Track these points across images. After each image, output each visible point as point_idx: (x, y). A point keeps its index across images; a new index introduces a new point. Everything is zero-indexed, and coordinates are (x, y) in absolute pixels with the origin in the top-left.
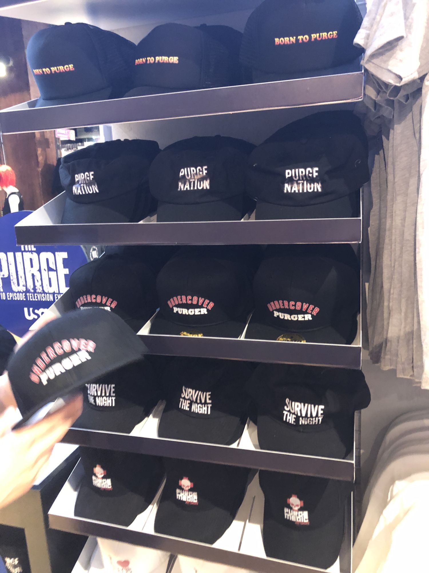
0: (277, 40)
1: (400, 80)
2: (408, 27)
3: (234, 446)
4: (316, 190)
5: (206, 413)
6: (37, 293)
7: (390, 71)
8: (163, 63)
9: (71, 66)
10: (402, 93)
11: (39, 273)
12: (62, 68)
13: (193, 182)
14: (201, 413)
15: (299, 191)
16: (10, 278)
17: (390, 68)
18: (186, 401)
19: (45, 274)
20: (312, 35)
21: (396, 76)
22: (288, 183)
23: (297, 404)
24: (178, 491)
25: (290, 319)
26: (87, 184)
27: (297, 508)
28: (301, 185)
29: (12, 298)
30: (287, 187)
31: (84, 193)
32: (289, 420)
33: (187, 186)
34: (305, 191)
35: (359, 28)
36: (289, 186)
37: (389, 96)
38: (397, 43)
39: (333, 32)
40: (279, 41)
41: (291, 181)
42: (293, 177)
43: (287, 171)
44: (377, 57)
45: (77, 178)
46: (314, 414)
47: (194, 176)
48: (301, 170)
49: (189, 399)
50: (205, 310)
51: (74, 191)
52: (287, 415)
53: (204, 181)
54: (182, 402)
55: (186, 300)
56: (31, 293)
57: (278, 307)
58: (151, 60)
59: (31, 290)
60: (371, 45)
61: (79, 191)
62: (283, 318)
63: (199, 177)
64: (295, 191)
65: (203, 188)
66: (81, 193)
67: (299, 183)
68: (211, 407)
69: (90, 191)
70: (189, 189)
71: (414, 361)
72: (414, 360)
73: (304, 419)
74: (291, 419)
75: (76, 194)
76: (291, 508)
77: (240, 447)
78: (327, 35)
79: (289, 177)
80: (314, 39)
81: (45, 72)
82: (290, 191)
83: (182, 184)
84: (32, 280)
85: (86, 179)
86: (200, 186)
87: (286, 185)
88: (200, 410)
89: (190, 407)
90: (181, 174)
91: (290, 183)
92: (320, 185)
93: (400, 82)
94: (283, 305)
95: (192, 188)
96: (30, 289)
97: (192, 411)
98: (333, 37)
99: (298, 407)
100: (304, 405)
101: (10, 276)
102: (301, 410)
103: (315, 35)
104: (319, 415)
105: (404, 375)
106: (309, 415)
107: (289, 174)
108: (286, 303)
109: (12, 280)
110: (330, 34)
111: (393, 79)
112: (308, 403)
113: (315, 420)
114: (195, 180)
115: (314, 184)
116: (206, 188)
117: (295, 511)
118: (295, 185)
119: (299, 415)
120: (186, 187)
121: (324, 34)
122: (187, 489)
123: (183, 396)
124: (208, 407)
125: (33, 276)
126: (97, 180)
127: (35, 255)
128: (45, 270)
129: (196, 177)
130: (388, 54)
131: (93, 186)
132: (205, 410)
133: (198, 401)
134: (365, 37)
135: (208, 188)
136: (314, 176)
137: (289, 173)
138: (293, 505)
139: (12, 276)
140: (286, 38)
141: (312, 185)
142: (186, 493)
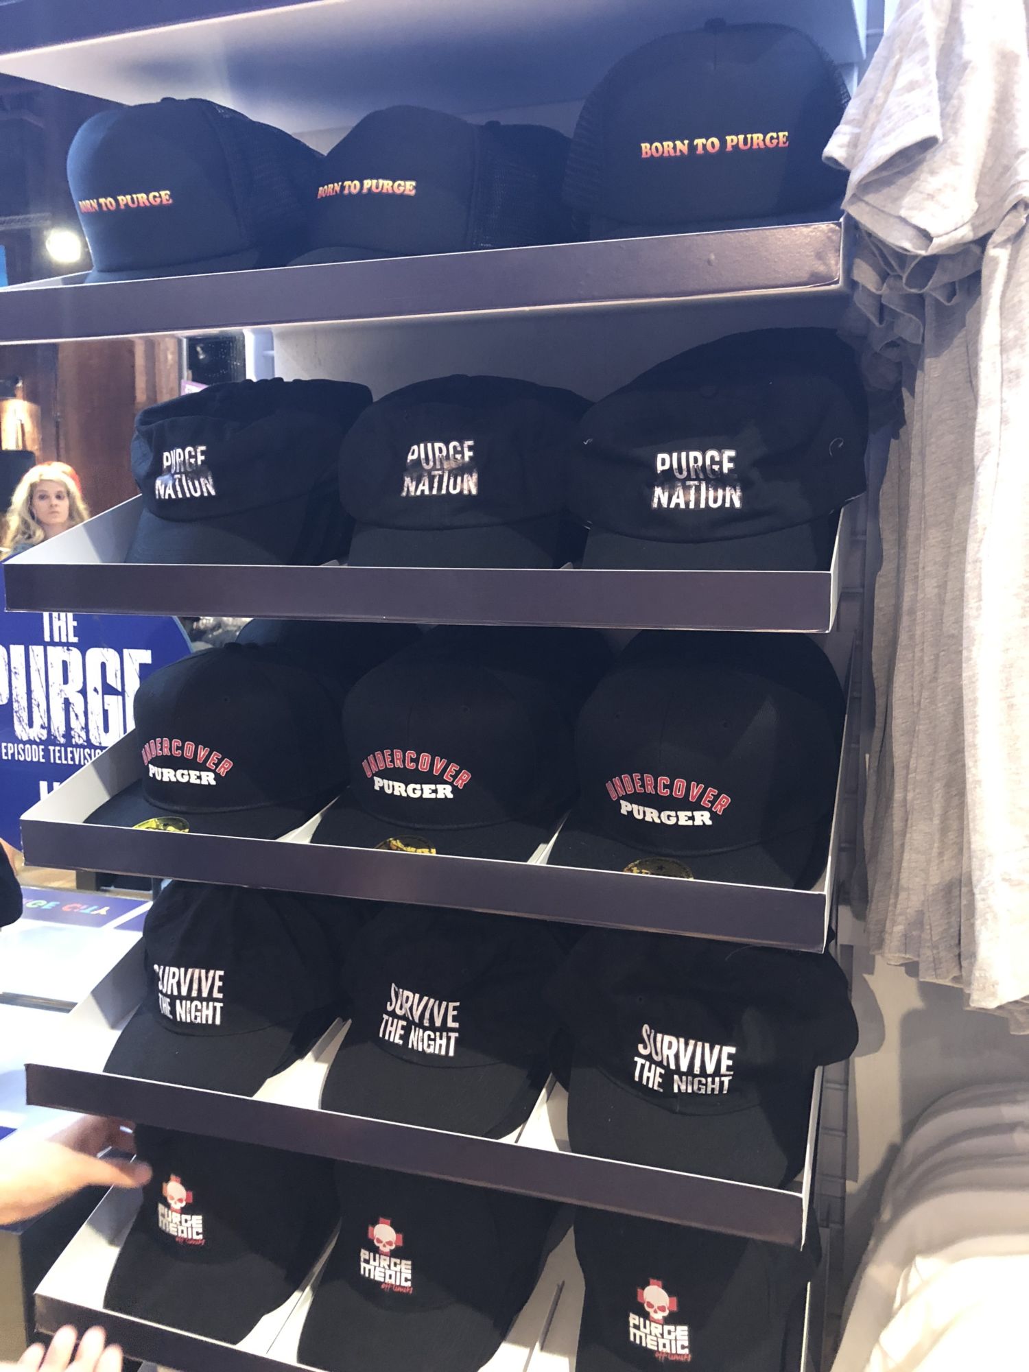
0: (645, 146)
1: (929, 242)
2: (949, 117)
3: (509, 1140)
4: (728, 505)
5: (443, 1053)
6: (73, 746)
7: (904, 221)
8: (380, 194)
9: (165, 194)
10: (939, 278)
11: (80, 697)
12: (142, 197)
13: (438, 477)
14: (433, 1052)
15: (687, 504)
16: (12, 705)
17: (903, 213)
18: (396, 1021)
19: (95, 700)
20: (729, 138)
21: (918, 233)
22: (662, 485)
23: (667, 1038)
24: (364, 1254)
25: (657, 821)
26: (190, 475)
27: (659, 1316)
28: (693, 491)
29: (13, 755)
30: (660, 496)
31: (180, 496)
32: (648, 1078)
33: (424, 487)
34: (703, 505)
35: (837, 124)
36: (663, 493)
37: (907, 284)
38: (922, 155)
39: (777, 133)
40: (651, 149)
41: (668, 480)
42: (675, 471)
43: (660, 457)
44: (877, 191)
45: (167, 461)
46: (710, 1069)
47: (441, 463)
48: (692, 454)
49: (404, 1018)
50: (449, 788)
51: (159, 490)
52: (643, 1066)
53: (465, 476)
54: (387, 1021)
55: (404, 762)
56: (60, 745)
57: (630, 790)
58: (352, 186)
59: (58, 738)
60: (860, 161)
61: (170, 491)
62: (640, 817)
63: (453, 465)
64: (678, 505)
65: (462, 491)
66: (173, 496)
67: (690, 487)
68: (457, 1039)
69: (196, 492)
70: (427, 492)
71: (962, 941)
72: (962, 937)
73: (684, 1078)
74: (652, 1077)
75: (163, 497)
76: (646, 1316)
77: (521, 1143)
78: (764, 140)
79: (663, 471)
80: (733, 146)
81: (103, 205)
82: (665, 505)
83: (412, 482)
84: (63, 714)
85: (187, 461)
86: (455, 488)
87: (658, 491)
88: (429, 1046)
89: (405, 1037)
90: (410, 457)
91: (667, 486)
92: (739, 493)
93: (926, 249)
94: (643, 786)
95: (435, 492)
96: (58, 736)
97: (410, 1046)
98: (778, 143)
99: (671, 1048)
100: (687, 1044)
101: (12, 702)
102: (677, 1056)
103: (734, 137)
104: (723, 1070)
105: (937, 976)
106: (697, 1070)
107: (663, 463)
108: (649, 779)
109: (16, 712)
110: (772, 138)
111: (910, 241)
112: (697, 1039)
113: (713, 1083)
114: (443, 472)
115: (724, 490)
116: (470, 491)
117: (656, 1322)
118: (680, 491)
119: (673, 1066)
120: (421, 487)
121: (757, 138)
122: (387, 1249)
123: (390, 1008)
124: (449, 1039)
125: (67, 703)
126: (212, 466)
127: (76, 652)
128: (96, 690)
129: (446, 466)
130: (903, 181)
131: (202, 480)
132: (441, 1045)
133: (426, 1023)
134: (849, 143)
135: (474, 492)
136: (725, 471)
137: (664, 461)
138: (651, 1306)
139: (17, 701)
140: (665, 144)
141: (720, 492)
142: (385, 1262)
